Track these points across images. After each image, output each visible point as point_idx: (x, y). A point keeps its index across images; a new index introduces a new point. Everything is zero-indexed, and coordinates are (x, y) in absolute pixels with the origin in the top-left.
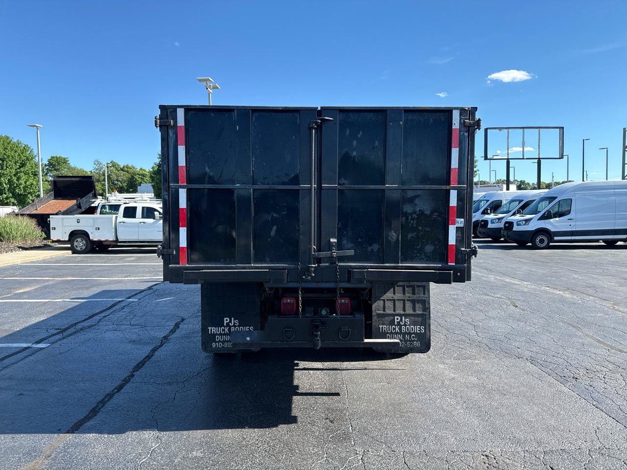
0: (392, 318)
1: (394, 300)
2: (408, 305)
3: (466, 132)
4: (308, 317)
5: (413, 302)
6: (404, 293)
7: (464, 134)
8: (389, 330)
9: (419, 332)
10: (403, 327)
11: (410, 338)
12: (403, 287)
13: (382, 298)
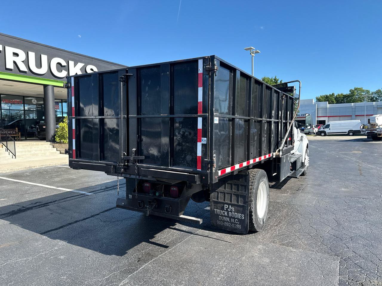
0: (223, 205)
1: (225, 193)
2: (234, 197)
3: (207, 75)
4: (150, 196)
5: (237, 196)
6: (232, 189)
7: (206, 76)
8: (221, 213)
9: (240, 218)
10: (229, 212)
11: (234, 221)
12: (231, 184)
13: (216, 191)
